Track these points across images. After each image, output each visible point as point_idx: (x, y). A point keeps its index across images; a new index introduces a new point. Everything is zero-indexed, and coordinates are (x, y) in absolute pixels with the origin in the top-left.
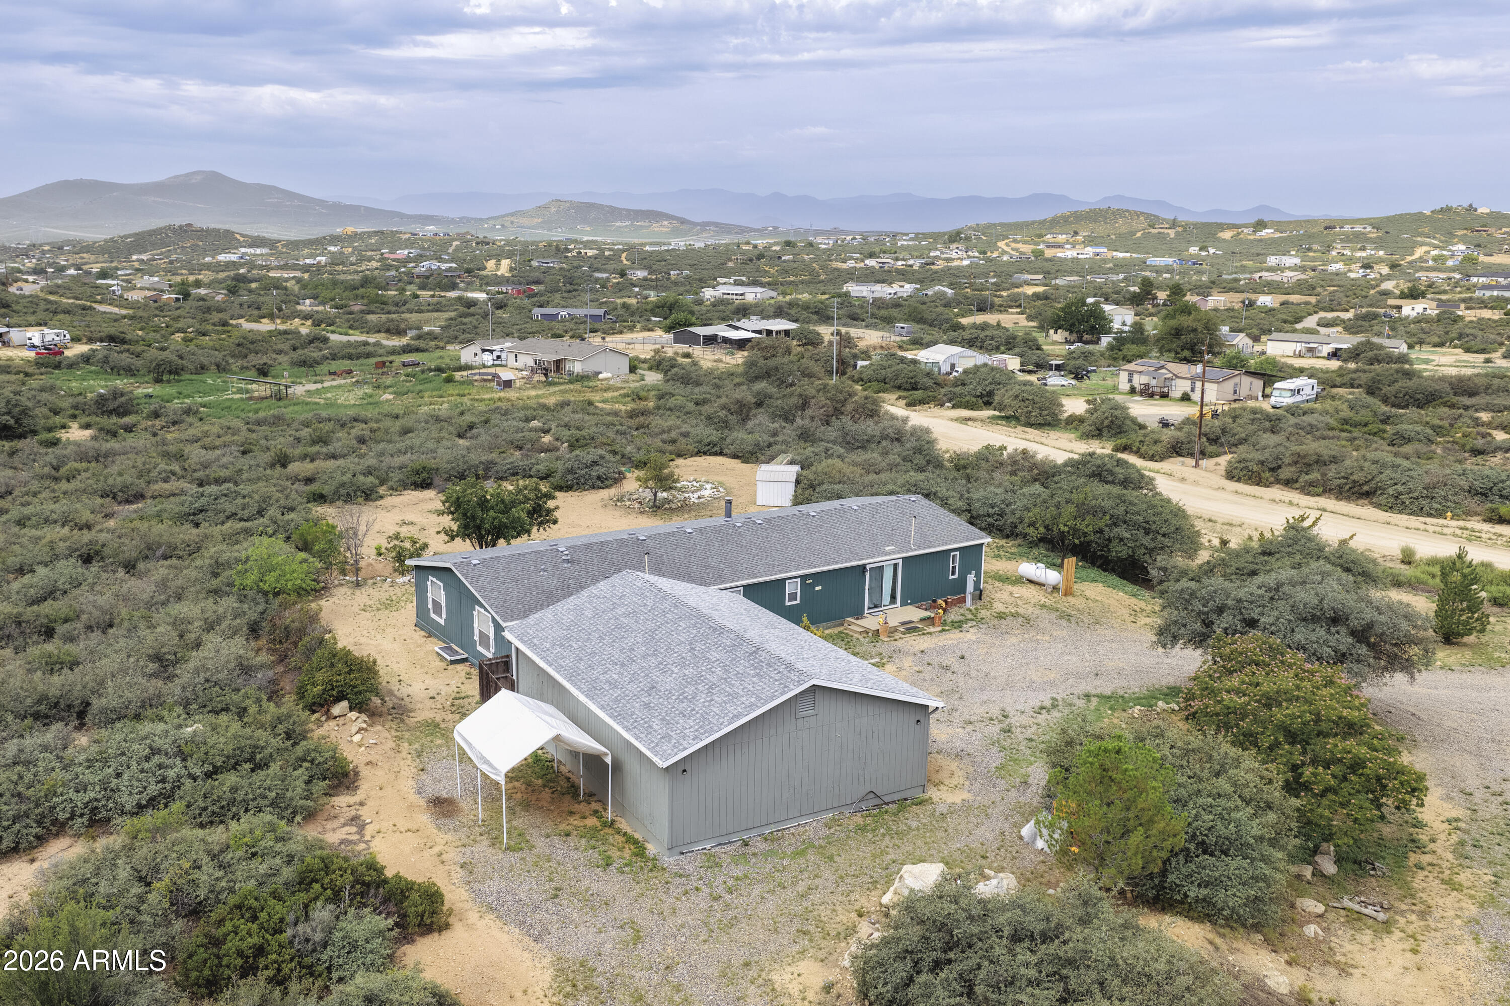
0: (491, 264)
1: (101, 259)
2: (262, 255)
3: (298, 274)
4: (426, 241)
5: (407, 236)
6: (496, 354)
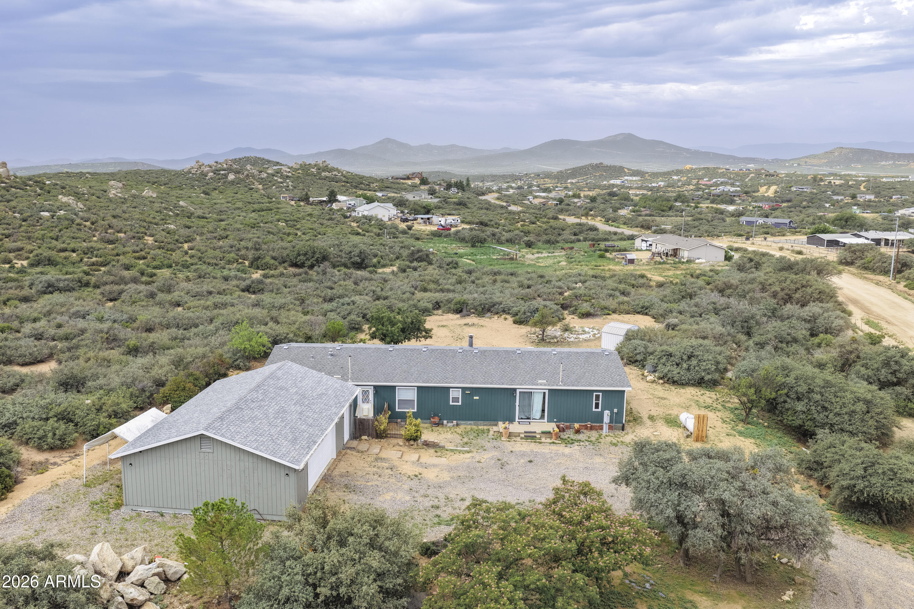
0: (763, 189)
1: (553, 182)
2: (636, 181)
3: (645, 192)
4: (733, 173)
5: (722, 171)
6: (649, 243)
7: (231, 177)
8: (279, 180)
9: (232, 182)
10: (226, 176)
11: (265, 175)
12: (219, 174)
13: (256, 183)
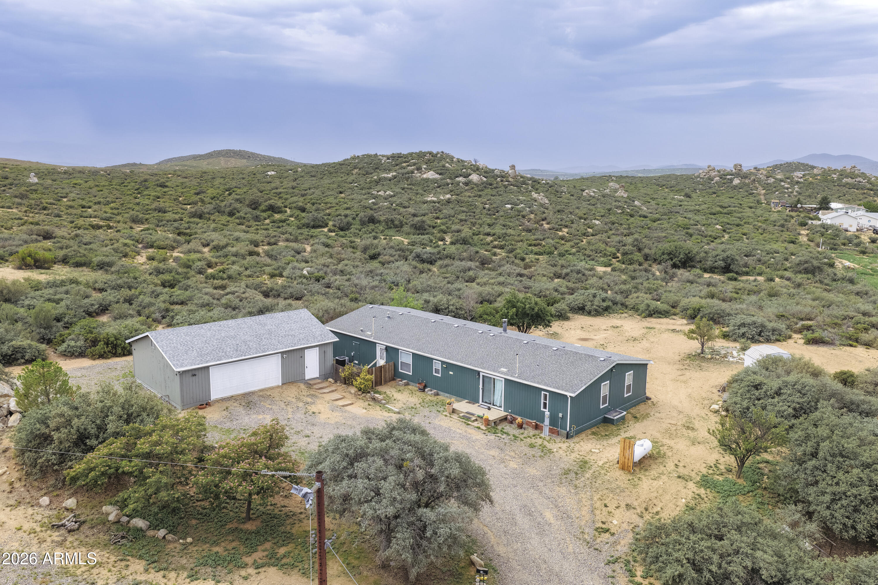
7: (736, 181)
8: (786, 186)
9: (735, 187)
10: (731, 180)
11: (773, 180)
12: (725, 179)
13: (760, 188)
